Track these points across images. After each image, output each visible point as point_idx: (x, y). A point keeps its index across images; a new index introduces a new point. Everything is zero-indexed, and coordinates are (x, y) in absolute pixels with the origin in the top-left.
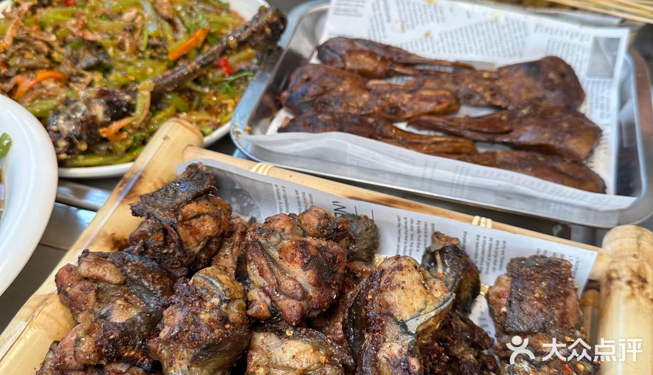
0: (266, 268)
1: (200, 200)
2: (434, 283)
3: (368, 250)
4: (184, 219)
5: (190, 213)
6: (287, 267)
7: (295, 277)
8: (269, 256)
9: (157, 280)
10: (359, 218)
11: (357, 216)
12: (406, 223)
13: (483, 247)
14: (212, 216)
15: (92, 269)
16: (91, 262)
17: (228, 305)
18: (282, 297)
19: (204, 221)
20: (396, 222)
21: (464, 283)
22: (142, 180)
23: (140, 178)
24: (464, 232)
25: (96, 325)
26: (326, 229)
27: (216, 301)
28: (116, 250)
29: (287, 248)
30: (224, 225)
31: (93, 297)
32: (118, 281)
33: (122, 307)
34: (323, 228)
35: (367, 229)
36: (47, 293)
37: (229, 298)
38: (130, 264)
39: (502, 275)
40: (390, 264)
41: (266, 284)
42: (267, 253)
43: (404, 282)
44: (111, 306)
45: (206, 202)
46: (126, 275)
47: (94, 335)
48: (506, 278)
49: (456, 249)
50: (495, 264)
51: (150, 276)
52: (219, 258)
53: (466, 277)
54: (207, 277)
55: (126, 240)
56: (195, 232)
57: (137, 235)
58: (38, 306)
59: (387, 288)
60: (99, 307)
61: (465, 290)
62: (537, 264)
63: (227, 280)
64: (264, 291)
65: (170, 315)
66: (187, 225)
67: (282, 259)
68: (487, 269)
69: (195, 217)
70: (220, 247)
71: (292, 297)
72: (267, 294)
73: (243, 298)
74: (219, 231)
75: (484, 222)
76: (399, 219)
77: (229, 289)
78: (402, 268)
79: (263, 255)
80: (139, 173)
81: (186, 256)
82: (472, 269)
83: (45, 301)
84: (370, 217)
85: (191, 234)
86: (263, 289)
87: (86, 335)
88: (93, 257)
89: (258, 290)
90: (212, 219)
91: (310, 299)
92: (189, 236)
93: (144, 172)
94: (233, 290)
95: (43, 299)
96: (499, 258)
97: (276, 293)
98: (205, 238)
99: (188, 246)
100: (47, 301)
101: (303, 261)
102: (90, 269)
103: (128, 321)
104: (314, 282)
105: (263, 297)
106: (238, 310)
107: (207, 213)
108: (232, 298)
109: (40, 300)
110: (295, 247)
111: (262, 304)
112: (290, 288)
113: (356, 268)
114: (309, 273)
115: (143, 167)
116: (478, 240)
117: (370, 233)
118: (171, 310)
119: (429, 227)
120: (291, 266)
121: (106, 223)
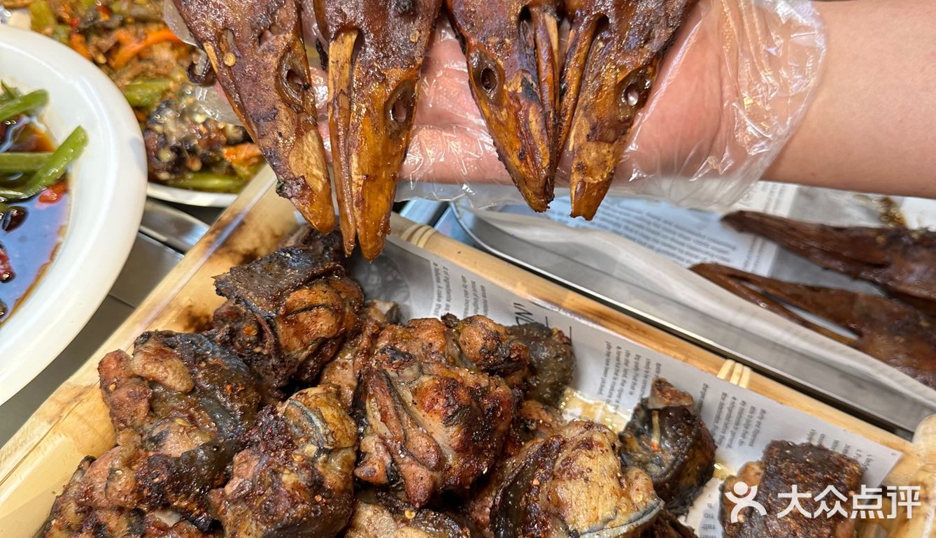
0: (391, 412)
1: (316, 283)
2: (637, 478)
3: (555, 386)
4: (288, 312)
5: (297, 304)
6: (422, 417)
7: (432, 433)
8: (399, 395)
9: (238, 395)
10: (550, 333)
11: (548, 329)
12: (619, 353)
13: (730, 410)
14: (330, 310)
15: (149, 367)
16: (150, 355)
17: (328, 457)
18: (408, 459)
19: (317, 316)
20: (605, 350)
21: (688, 465)
22: (244, 227)
23: (242, 223)
24: (704, 384)
25: (142, 451)
26: (493, 355)
27: (311, 449)
28: (191, 331)
29: (426, 389)
30: (348, 321)
31: (144, 409)
32: (183, 389)
33: (181, 431)
34: (489, 352)
35: (558, 356)
36: (84, 384)
37: (332, 448)
38: (203, 364)
39: (753, 463)
40: (578, 432)
41: (389, 434)
42: (396, 391)
43: (591, 470)
44: (167, 426)
45: (324, 287)
46: (195, 381)
47: (135, 467)
48: (757, 469)
49: (686, 412)
50: (744, 436)
51: (228, 387)
52: (334, 367)
53: (693, 458)
54: (305, 409)
55: (207, 317)
56: (301, 331)
57: (225, 313)
58: (69, 403)
59: (563, 472)
60: (151, 424)
61: (689, 475)
62: (808, 460)
63: (334, 416)
64: (384, 444)
65: (243, 463)
66: (290, 322)
67: (415, 404)
68: (731, 440)
69: (304, 310)
70: (339, 350)
71: (422, 462)
72: (388, 450)
73: (353, 446)
74: (339, 329)
75: (738, 373)
76: (609, 347)
77: (333, 432)
78: (593, 446)
79: (390, 393)
80: (241, 217)
81: (285, 366)
82: (705, 445)
83: (79, 396)
84: (567, 334)
85: (296, 334)
86: (383, 439)
87: (124, 466)
88: (153, 346)
89: (377, 439)
90: (329, 315)
91: (448, 470)
92: (293, 336)
93: (249, 215)
94: (339, 434)
95: (78, 392)
96: (751, 430)
97: (400, 452)
98: (316, 340)
99: (289, 351)
100: (82, 397)
101: (446, 413)
102: (146, 366)
103: (186, 457)
104: (458, 445)
105: (382, 452)
106: (342, 467)
107: (323, 305)
108: (336, 448)
109: (74, 393)
110: (438, 388)
111: (377, 464)
112: (420, 449)
113: (530, 415)
114: (452, 430)
115: (248, 208)
116: (723, 399)
117: (561, 362)
118: (245, 457)
119: (653, 368)
120: (428, 416)
121: (183, 288)
